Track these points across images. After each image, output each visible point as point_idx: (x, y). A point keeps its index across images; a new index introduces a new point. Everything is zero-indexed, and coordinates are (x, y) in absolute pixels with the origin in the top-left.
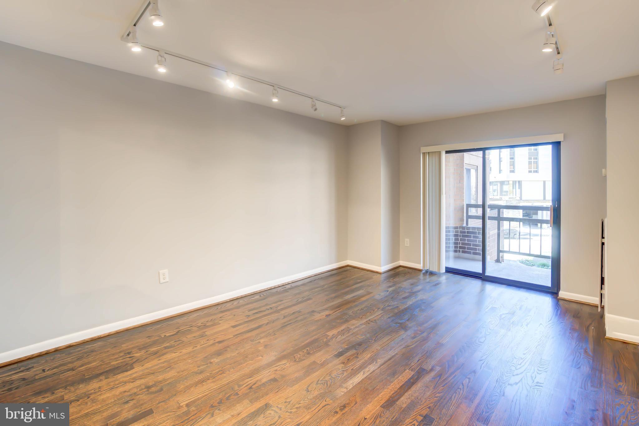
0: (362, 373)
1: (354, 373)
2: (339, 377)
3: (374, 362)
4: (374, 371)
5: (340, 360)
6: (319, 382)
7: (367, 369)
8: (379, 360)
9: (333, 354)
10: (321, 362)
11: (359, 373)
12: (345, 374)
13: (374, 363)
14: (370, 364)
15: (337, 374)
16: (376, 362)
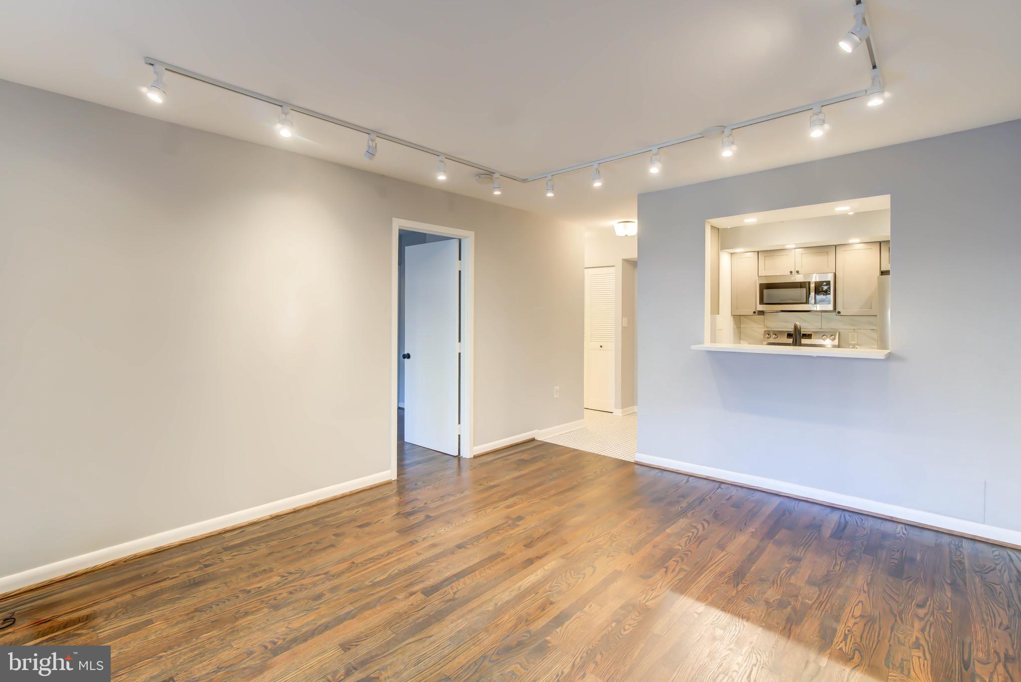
0: (522, 588)
1: (533, 589)
2: (556, 583)
3: (501, 605)
4: (504, 591)
5: (558, 608)
6: (582, 576)
7: (514, 594)
8: (491, 609)
9: (572, 619)
10: (589, 605)
11: (527, 588)
12: (547, 587)
13: (499, 604)
14: (508, 602)
15: (560, 587)
16: (496, 604)
